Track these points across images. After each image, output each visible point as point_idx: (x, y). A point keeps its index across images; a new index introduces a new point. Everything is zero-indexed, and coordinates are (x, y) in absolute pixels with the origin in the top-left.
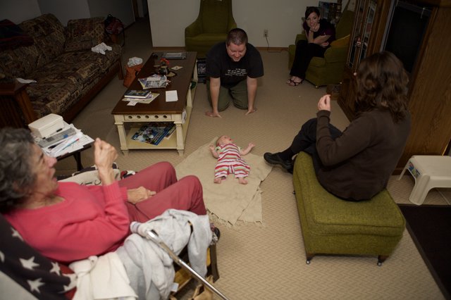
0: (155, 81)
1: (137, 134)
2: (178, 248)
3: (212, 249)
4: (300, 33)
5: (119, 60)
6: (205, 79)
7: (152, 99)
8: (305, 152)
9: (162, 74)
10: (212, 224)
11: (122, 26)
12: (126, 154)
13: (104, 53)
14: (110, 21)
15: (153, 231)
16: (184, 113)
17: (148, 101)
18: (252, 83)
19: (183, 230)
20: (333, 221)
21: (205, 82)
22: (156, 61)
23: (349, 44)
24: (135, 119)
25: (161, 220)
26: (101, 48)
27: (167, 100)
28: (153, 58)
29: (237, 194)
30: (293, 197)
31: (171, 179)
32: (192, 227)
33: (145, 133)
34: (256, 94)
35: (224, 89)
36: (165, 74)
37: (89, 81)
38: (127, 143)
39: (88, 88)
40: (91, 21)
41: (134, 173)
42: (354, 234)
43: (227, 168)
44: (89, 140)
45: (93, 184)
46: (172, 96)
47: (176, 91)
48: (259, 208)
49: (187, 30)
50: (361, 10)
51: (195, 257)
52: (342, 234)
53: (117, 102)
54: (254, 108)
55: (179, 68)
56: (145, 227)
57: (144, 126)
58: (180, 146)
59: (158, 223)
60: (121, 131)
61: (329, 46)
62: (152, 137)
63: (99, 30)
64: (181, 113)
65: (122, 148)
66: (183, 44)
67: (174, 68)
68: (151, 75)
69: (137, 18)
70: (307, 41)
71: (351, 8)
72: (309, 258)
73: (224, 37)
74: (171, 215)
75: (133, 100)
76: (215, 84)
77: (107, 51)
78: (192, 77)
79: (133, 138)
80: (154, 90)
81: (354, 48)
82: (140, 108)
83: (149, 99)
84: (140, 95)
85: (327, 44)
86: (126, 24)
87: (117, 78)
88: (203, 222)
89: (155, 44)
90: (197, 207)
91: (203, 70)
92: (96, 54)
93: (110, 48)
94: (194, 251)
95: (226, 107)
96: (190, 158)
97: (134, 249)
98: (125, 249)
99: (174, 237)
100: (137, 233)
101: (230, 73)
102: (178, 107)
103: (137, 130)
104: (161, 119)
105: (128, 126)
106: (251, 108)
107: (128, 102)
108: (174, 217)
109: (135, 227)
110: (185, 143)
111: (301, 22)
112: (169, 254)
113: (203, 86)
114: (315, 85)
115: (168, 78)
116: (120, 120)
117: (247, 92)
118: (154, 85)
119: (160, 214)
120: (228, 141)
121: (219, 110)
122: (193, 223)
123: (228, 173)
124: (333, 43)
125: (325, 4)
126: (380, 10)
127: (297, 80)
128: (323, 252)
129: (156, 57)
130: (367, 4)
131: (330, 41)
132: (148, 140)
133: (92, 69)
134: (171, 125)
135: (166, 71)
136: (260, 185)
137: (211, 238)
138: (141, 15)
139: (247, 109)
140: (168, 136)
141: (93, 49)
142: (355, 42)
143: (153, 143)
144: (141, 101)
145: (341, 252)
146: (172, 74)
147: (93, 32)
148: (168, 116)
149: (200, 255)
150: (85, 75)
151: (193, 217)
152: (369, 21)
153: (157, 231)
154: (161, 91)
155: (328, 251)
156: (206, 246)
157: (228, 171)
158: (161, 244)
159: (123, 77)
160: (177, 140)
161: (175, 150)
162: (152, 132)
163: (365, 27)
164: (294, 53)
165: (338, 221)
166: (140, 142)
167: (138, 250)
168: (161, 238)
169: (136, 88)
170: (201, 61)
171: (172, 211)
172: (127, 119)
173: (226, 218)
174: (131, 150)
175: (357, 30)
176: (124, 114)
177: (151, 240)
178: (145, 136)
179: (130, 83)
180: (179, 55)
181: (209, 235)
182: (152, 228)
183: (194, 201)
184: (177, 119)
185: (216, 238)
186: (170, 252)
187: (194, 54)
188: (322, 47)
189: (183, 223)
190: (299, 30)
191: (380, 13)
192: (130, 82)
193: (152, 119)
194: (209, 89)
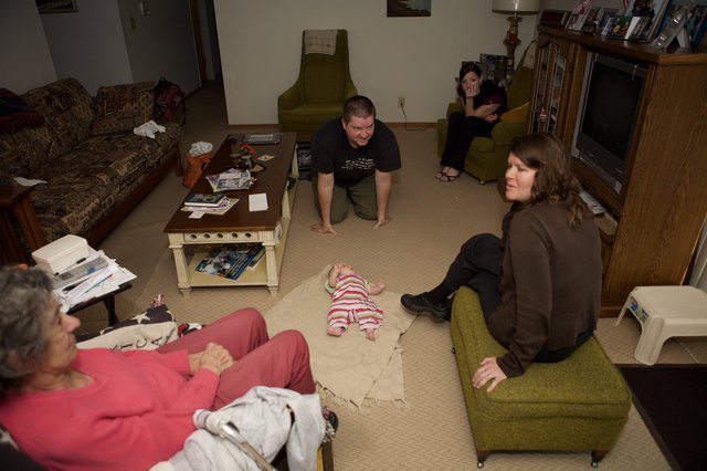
0: (232, 178)
1: (204, 262)
2: (270, 450)
3: (326, 449)
4: (454, 101)
5: (176, 146)
6: (310, 174)
7: (228, 208)
8: (468, 286)
9: (243, 168)
10: (324, 408)
11: (182, 95)
12: (187, 294)
13: (153, 136)
14: (162, 87)
15: (231, 424)
16: (278, 227)
17: (222, 211)
18: (383, 180)
19: (279, 420)
20: (517, 397)
21: (309, 179)
22: (234, 148)
23: (528, 118)
24: (201, 239)
25: (243, 404)
26: (149, 129)
27: (251, 210)
28: (229, 143)
29: (364, 355)
30: (452, 358)
31: (259, 336)
32: (292, 415)
33: (216, 260)
34: (390, 195)
35: (339, 189)
36: (247, 167)
37: (129, 179)
38: (189, 277)
39: (128, 190)
40: (134, 88)
41: (200, 328)
42: (551, 417)
43: (346, 314)
44: (129, 276)
45: (134, 348)
46: (258, 202)
47: (264, 195)
48: (399, 377)
49: (281, 99)
50: (544, 66)
51: (298, 463)
52: (532, 417)
53: (173, 212)
54: (387, 218)
55: (269, 158)
56: (219, 418)
57: (215, 250)
58: (272, 280)
59: (238, 411)
60: (179, 258)
61: (498, 120)
62: (228, 266)
63: (146, 102)
64: (273, 229)
65: (180, 286)
66: (275, 121)
67: (262, 159)
68: (226, 170)
69: (205, 81)
70: (464, 113)
71: (529, 63)
72: (482, 459)
73: (339, 109)
74: (259, 397)
75: (197, 210)
76: (326, 183)
77: (157, 133)
78: (290, 171)
79: (198, 269)
80: (230, 194)
81: (536, 123)
82: (209, 223)
83: (223, 207)
84: (209, 201)
85: (495, 117)
86: (186, 91)
87: (173, 174)
88: (309, 407)
89: (232, 121)
90: (301, 381)
91: (306, 159)
92: (140, 138)
93: (162, 129)
94: (297, 454)
95: (344, 217)
96: (288, 300)
97: (200, 455)
98: (186, 456)
99: (265, 432)
100: (205, 428)
101: (349, 165)
102: (267, 220)
103: (203, 256)
104: (242, 238)
105: (189, 251)
106: (381, 218)
107: (191, 213)
108: (264, 400)
109: (202, 419)
110: (280, 275)
111: (455, 85)
112: (256, 462)
113: (308, 184)
114: (479, 180)
115: (253, 174)
116: (177, 241)
117: (376, 195)
118: (230, 185)
119: (242, 395)
120: (347, 271)
121: (332, 222)
122: (294, 408)
123: (349, 323)
124: (505, 116)
125: (489, 57)
126: (571, 69)
127: (452, 172)
128: (503, 448)
129: (233, 141)
130: (552, 58)
131: (499, 112)
132: (222, 272)
133: (133, 161)
134: (258, 248)
135: (249, 163)
136: (399, 341)
137: (323, 431)
138: (211, 76)
139: (376, 219)
140: (253, 264)
141: (136, 131)
142: (537, 115)
143: (229, 276)
144: (210, 211)
145: (532, 447)
146: (258, 168)
147: (136, 105)
148: (254, 235)
149: (307, 461)
150: (122, 172)
151: (295, 399)
152: (556, 83)
153: (237, 424)
154: (242, 195)
155: (511, 446)
156: (316, 444)
157: (348, 318)
158: (243, 445)
159: (182, 172)
160: (268, 271)
161: (266, 286)
162: (228, 259)
163: (551, 92)
164: (445, 132)
165: (524, 397)
166: (209, 276)
167: (206, 457)
168: (244, 435)
169: (203, 190)
170: (303, 146)
171: (262, 390)
172: (188, 239)
173: (347, 396)
174: (193, 288)
175: (539, 96)
176: (183, 232)
177: (228, 438)
178: (217, 265)
179: (194, 183)
180: (269, 137)
181: (321, 426)
182: (229, 419)
183: (296, 371)
184: (266, 238)
185: (331, 430)
186: (258, 458)
187: (293, 136)
188: (487, 122)
189: (278, 410)
190: (453, 97)
191: (572, 72)
192: (193, 179)
193: (228, 238)
194: (316, 189)
